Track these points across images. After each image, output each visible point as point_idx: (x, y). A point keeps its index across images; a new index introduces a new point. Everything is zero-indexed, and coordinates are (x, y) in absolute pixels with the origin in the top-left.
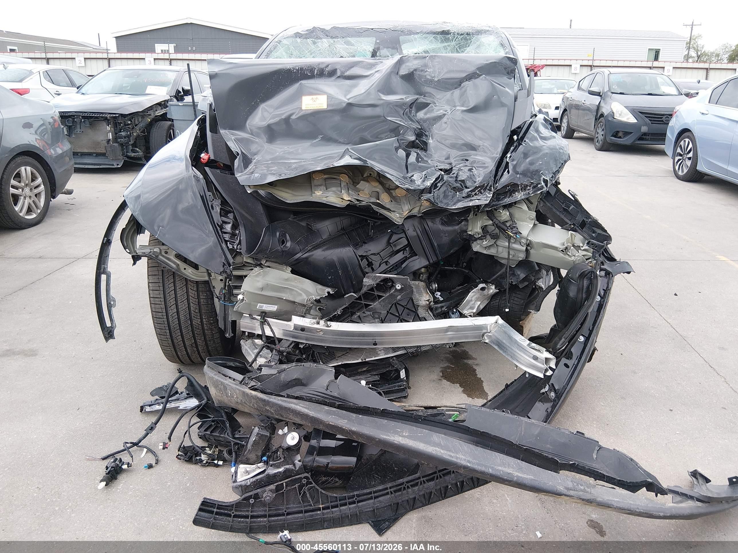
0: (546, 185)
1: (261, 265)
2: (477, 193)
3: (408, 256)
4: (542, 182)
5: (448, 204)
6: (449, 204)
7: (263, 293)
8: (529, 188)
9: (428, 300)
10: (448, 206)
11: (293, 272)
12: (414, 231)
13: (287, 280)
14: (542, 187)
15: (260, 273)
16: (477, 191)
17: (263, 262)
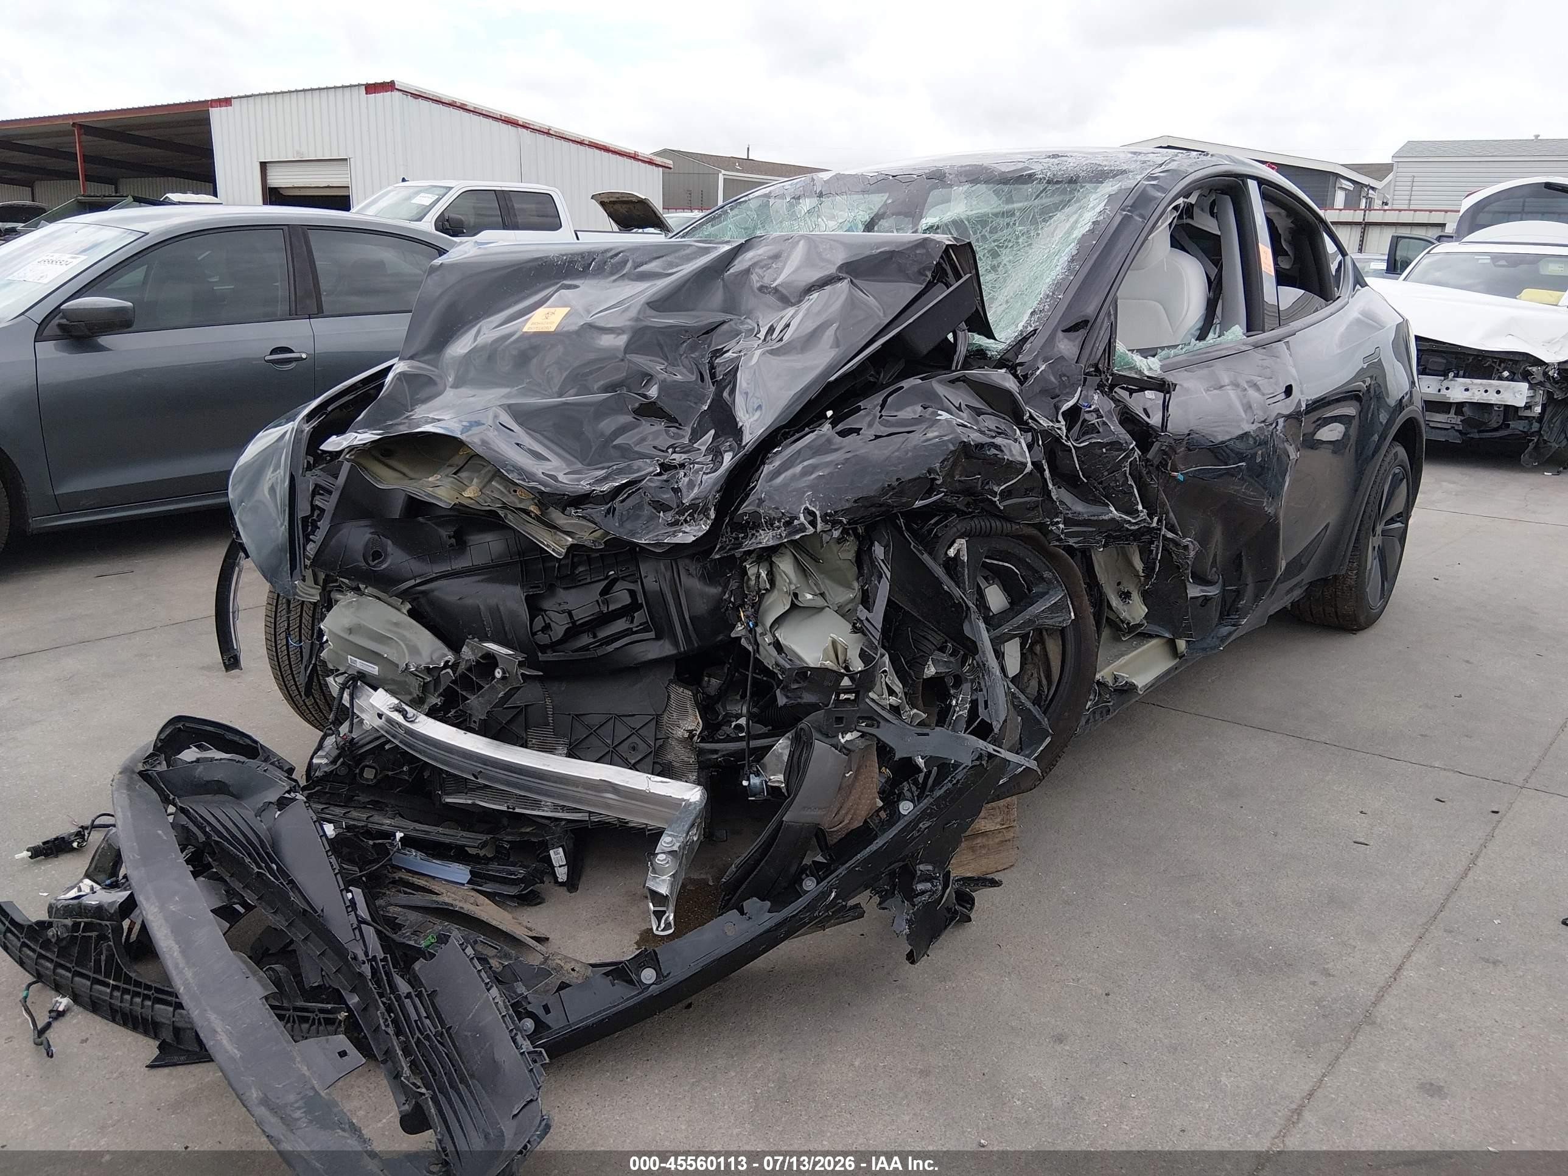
0: (813, 523)
1: (357, 590)
2: (688, 519)
3: (634, 629)
4: (802, 516)
5: (633, 533)
6: (638, 533)
7: (351, 638)
8: (777, 524)
9: (690, 732)
10: (633, 535)
11: (412, 614)
12: (656, 581)
13: (396, 624)
14: (803, 528)
15: (352, 602)
16: (687, 514)
17: (362, 586)
